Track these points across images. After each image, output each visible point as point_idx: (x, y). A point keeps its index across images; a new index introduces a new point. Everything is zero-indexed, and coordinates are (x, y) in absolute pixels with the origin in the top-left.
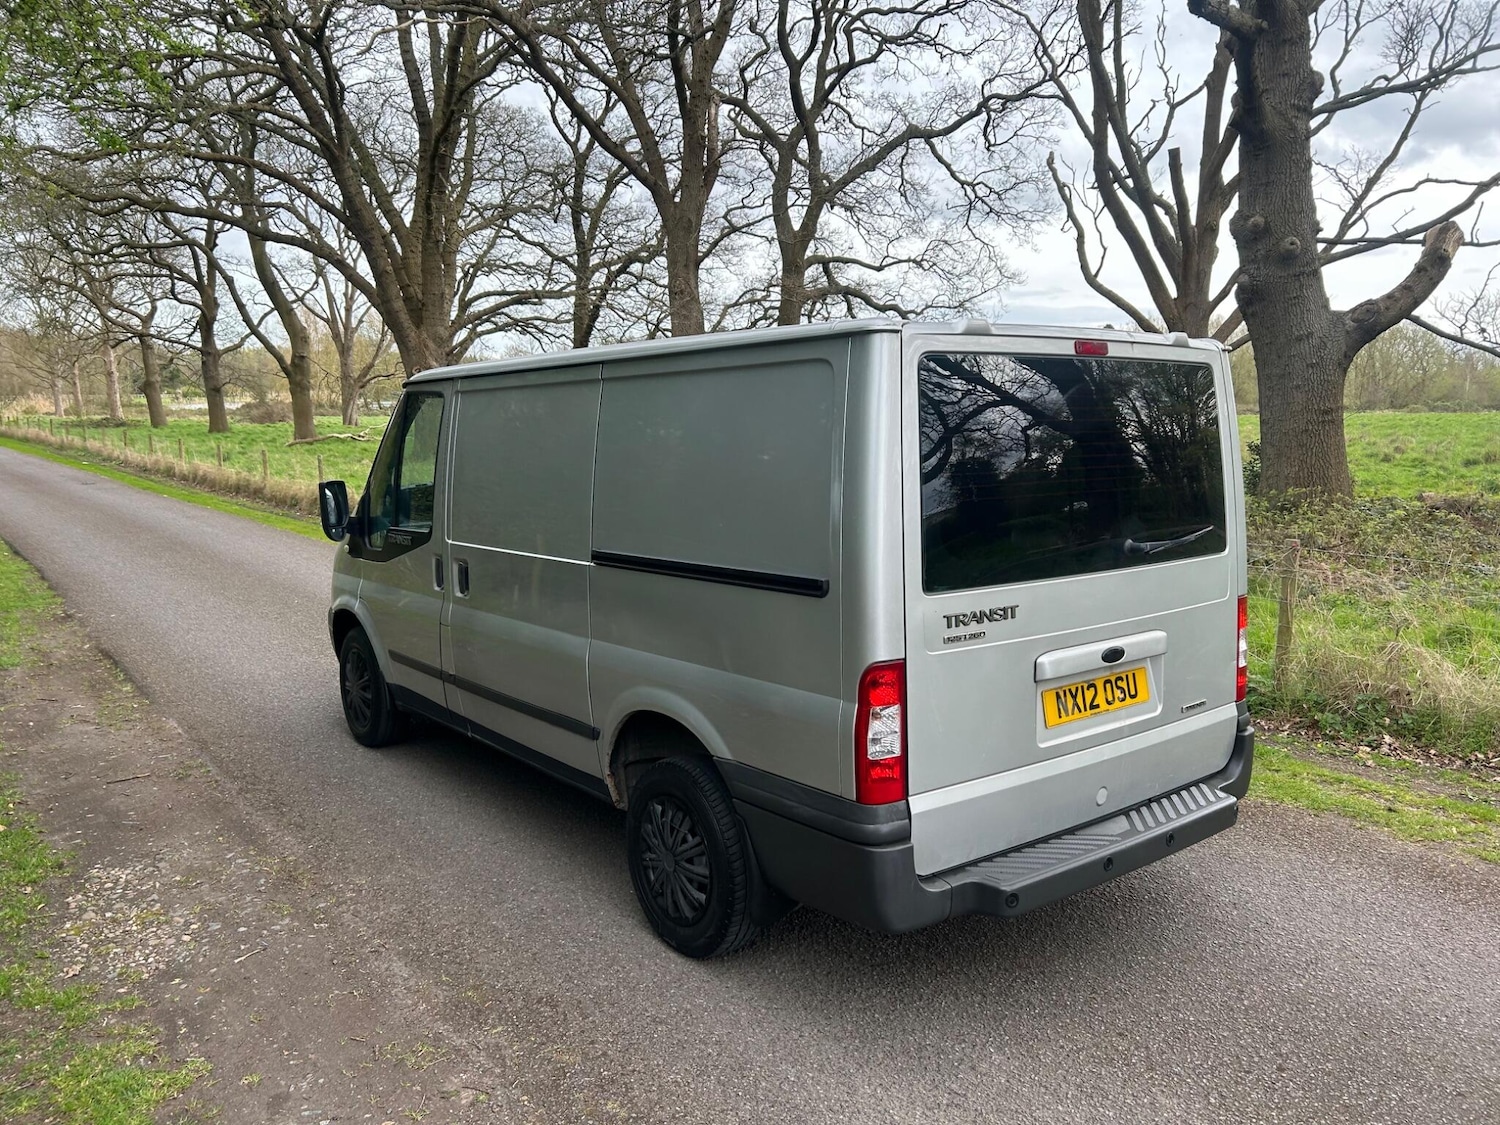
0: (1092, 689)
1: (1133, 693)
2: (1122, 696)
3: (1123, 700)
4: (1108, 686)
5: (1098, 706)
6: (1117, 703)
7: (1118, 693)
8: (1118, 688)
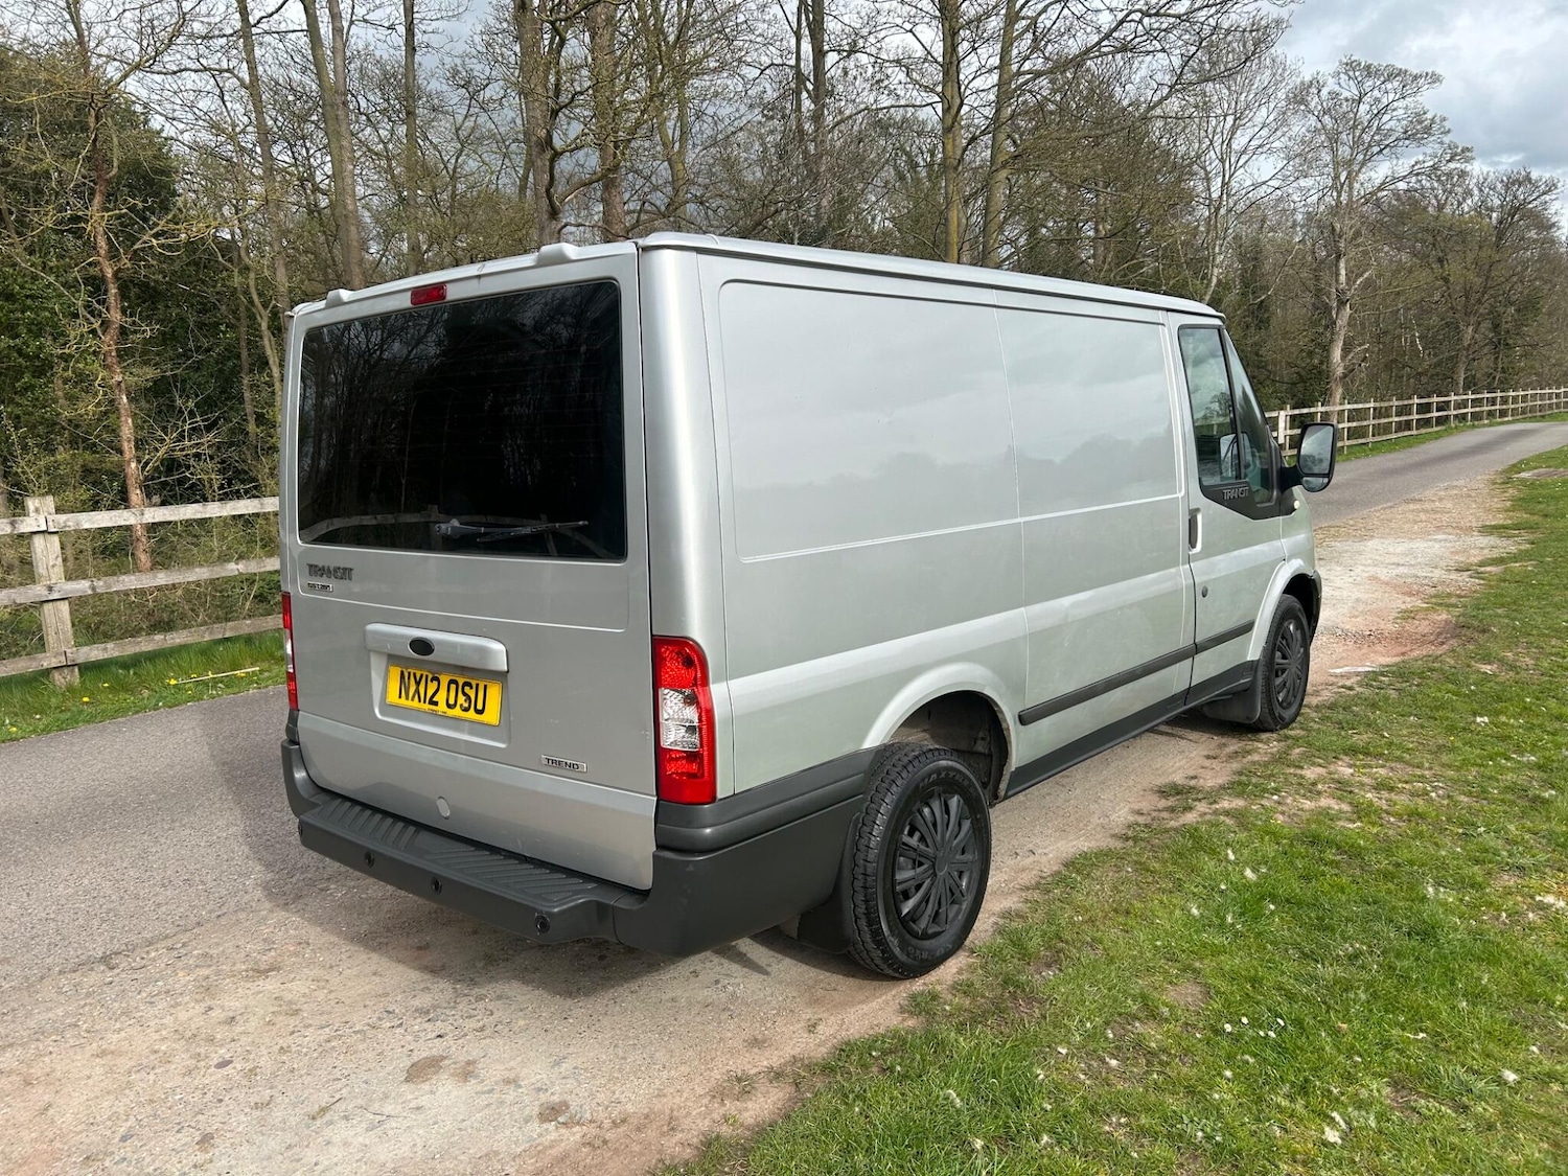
0: (435, 683)
1: (480, 707)
2: (466, 705)
3: (466, 710)
4: (453, 686)
5: (436, 704)
6: (457, 712)
7: (461, 699)
8: (464, 694)
